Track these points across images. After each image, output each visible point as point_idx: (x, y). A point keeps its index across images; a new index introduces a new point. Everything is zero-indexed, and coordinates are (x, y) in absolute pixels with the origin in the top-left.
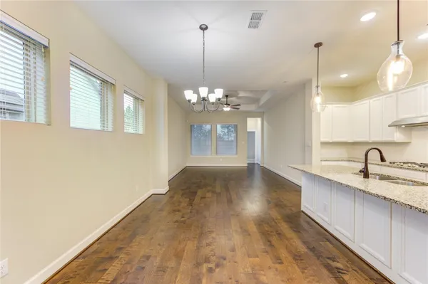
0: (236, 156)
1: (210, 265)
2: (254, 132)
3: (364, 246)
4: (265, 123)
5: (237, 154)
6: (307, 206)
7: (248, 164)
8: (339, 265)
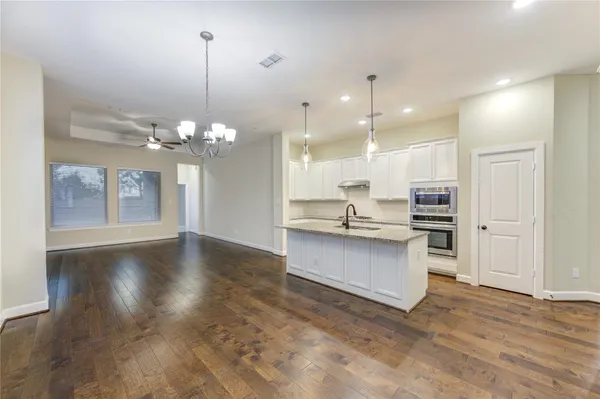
0: (160, 223)
1: (250, 355)
2: (184, 186)
3: (352, 282)
4: (206, 173)
5: (159, 219)
6: (295, 266)
7: (179, 234)
8: (343, 303)
